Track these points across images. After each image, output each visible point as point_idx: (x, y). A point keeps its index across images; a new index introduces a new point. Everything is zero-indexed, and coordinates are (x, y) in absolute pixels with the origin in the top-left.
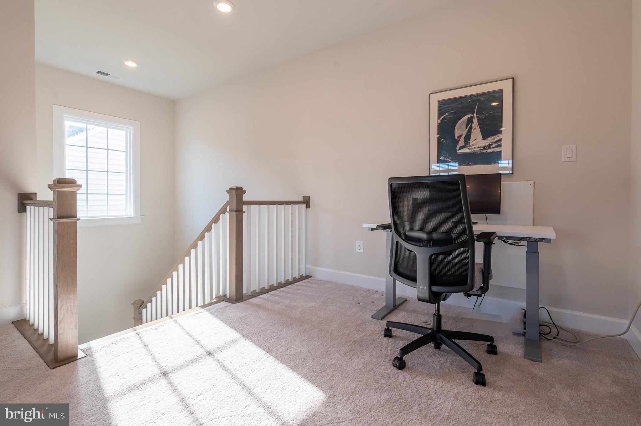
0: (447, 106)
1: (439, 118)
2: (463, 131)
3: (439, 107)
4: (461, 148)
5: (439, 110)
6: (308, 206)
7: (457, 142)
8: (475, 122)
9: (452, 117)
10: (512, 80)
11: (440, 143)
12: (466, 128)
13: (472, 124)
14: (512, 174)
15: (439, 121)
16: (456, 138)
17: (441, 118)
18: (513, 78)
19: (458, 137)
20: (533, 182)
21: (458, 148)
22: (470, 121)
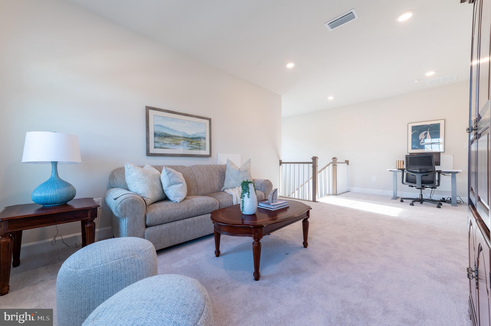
0: (416, 128)
1: (412, 132)
2: (423, 137)
3: (412, 128)
4: (422, 143)
5: (412, 129)
6: (348, 164)
7: (420, 141)
8: (428, 134)
9: (418, 132)
10: (444, 120)
11: (412, 141)
12: (424, 136)
13: (427, 135)
14: (444, 152)
15: (412, 133)
16: (420, 139)
17: (413, 132)
18: (445, 119)
19: (421, 139)
20: (453, 155)
21: (420, 143)
22: (426, 134)
